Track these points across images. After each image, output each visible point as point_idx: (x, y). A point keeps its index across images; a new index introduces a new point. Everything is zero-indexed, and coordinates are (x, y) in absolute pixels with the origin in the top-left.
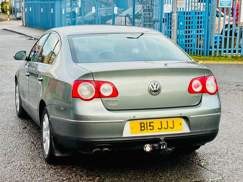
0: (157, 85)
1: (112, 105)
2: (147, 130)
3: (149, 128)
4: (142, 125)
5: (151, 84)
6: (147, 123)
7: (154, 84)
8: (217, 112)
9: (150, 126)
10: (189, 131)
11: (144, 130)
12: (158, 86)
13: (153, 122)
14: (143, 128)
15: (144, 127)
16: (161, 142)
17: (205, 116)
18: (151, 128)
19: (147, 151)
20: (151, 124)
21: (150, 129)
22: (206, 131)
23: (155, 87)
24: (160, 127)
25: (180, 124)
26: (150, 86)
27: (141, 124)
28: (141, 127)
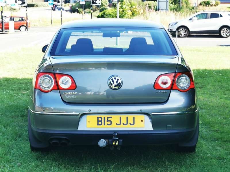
1: (70, 97)
2: (104, 124)
6: (104, 118)
7: (115, 78)
8: (186, 110)
9: (108, 121)
10: (152, 129)
13: (111, 117)
14: (100, 123)
15: (101, 121)
19: (100, 146)
20: (109, 119)
21: (108, 124)
22: (172, 130)
23: (115, 81)
24: (119, 123)
25: (142, 121)
27: (98, 118)
28: (98, 121)
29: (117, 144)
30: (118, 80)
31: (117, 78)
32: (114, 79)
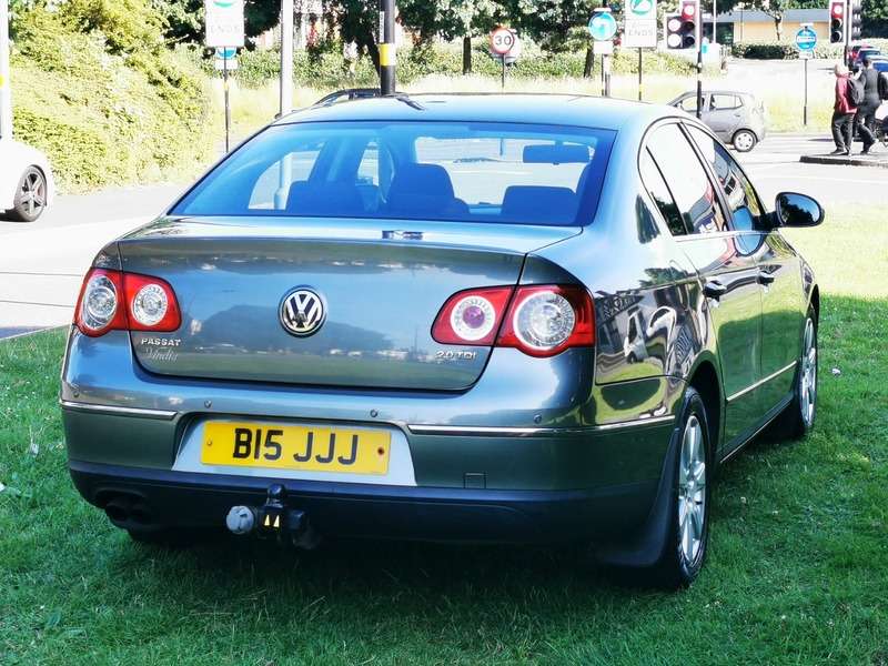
1: (161, 357)
2: (256, 456)
3: (263, 450)
4: (244, 437)
5: (291, 297)
6: (259, 432)
7: (303, 298)
8: (536, 421)
9: (269, 443)
10: (413, 483)
11: (246, 455)
12: (317, 305)
13: (279, 433)
14: (243, 450)
15: (247, 444)
18: (272, 451)
19: (230, 528)
20: (274, 439)
21: (267, 456)
23: (302, 306)
24: (303, 453)
25: (381, 451)
26: (288, 303)
27: (239, 432)
28: (239, 443)
29: (277, 524)
30: (312, 302)
31: (309, 296)
32: (298, 300)
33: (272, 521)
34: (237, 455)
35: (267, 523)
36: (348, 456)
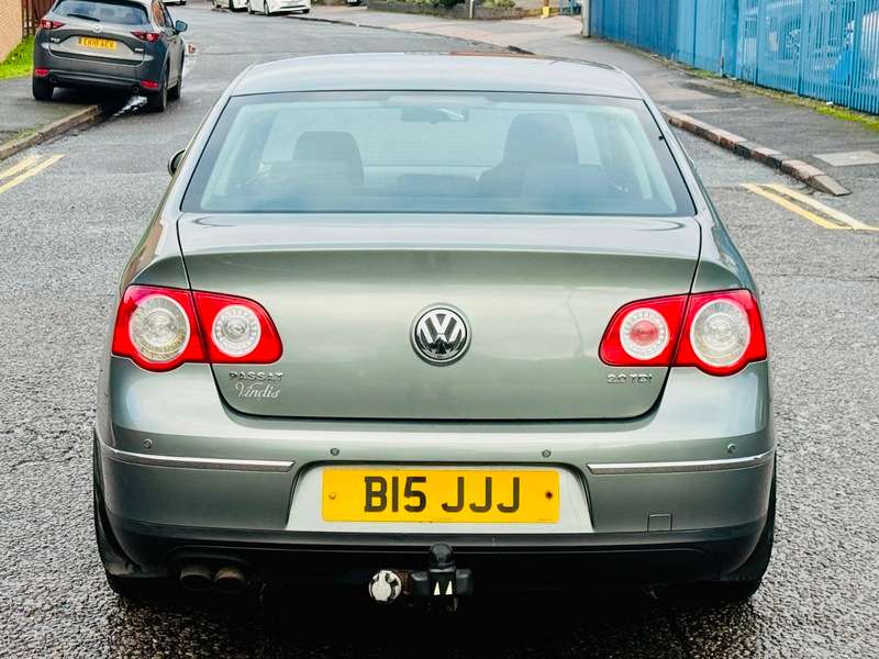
0: (453, 323)
1: (257, 393)
2: (395, 508)
3: (403, 501)
4: (376, 487)
5: (425, 318)
6: (395, 480)
7: (441, 317)
8: (730, 451)
9: (409, 493)
10: (589, 529)
11: (382, 508)
12: (459, 326)
13: (422, 480)
14: (376, 502)
15: (382, 494)
16: (436, 567)
17: (674, 469)
18: (415, 501)
19: (378, 598)
20: (415, 487)
21: (408, 508)
22: (671, 534)
23: (441, 329)
24: (453, 503)
25: (549, 495)
26: (423, 326)
27: (369, 481)
28: (370, 494)
29: (449, 591)
31: (449, 316)
32: (435, 321)
33: (443, 589)
34: (369, 508)
35: (437, 592)
36: (510, 504)
